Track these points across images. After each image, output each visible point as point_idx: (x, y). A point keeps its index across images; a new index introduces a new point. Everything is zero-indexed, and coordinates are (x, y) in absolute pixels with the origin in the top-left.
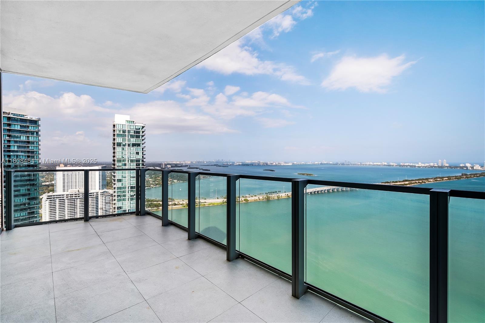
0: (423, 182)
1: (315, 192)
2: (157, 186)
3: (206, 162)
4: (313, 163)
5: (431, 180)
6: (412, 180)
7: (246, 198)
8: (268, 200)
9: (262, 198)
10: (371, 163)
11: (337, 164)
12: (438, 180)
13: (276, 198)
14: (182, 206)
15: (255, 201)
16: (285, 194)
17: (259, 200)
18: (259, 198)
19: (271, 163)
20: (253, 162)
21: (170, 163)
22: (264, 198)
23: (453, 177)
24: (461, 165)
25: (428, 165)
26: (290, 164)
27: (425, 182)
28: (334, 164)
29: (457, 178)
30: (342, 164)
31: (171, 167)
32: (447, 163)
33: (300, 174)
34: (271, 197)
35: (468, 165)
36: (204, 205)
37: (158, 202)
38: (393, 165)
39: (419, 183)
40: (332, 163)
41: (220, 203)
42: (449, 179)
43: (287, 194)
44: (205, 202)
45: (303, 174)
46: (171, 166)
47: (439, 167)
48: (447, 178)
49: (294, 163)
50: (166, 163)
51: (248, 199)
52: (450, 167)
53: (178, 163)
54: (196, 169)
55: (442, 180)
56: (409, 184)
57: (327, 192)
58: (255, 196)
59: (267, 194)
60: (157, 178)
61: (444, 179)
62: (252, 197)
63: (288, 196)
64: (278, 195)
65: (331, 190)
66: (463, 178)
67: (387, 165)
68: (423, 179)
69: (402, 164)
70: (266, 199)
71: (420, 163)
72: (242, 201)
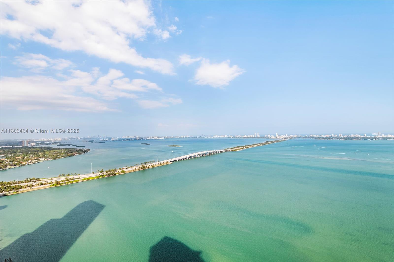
0: (247, 147)
1: (182, 159)
2: (16, 166)
3: (80, 138)
4: (180, 137)
5: (252, 146)
6: (242, 147)
7: (123, 170)
8: (144, 169)
9: (138, 168)
10: (218, 136)
11: (196, 137)
12: (255, 145)
13: (151, 167)
14: (51, 184)
15: (132, 172)
16: (159, 163)
17: (136, 170)
18: (135, 168)
19: (147, 138)
20: (129, 137)
21: (35, 140)
22: (140, 168)
23: (262, 143)
24: (266, 136)
25: (249, 136)
26: (162, 138)
27: (248, 147)
28: (195, 137)
29: (264, 144)
30: (200, 137)
31: (36, 145)
32: (259, 135)
33: (170, 146)
34: (146, 166)
35: (269, 136)
36: (78, 181)
37: (18, 184)
38: (231, 137)
39: (245, 148)
40: (193, 137)
41: (95, 177)
42: (260, 145)
43: (159, 162)
44: (79, 178)
45: (173, 146)
46: (36, 143)
47: (255, 137)
48: (259, 144)
49: (165, 137)
50: (29, 141)
51: (125, 170)
52: (260, 137)
53: (45, 140)
54: (68, 146)
55: (257, 146)
56: (240, 149)
57: (190, 158)
58: (132, 167)
59: (143, 164)
60: (16, 157)
61: (258, 145)
62: (129, 168)
63: (161, 165)
64: (152, 164)
65: (193, 156)
66: (267, 144)
67: (227, 137)
68: (247, 146)
69: (235, 136)
70: (141, 169)
71: (245, 135)
72: (119, 173)
